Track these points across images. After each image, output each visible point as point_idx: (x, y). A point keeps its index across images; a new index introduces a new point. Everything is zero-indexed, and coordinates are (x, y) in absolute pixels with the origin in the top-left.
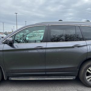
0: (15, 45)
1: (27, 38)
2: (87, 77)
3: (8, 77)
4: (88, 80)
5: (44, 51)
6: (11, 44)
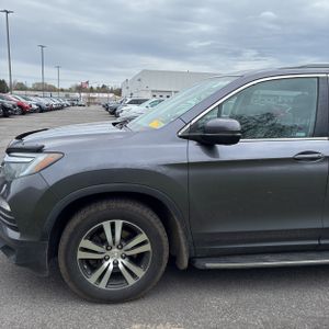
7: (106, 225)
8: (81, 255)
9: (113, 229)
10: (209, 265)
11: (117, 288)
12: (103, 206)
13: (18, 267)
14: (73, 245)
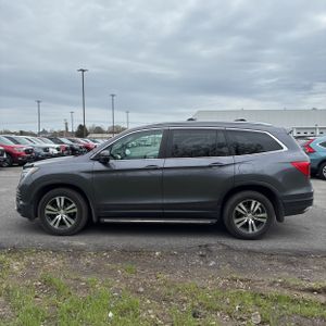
0: (111, 161)
1: (128, 152)
2: (236, 221)
3: (99, 218)
4: (239, 226)
5: (159, 173)
6: (105, 161)
7: (57, 199)
8: (47, 212)
9: (60, 201)
10: (106, 220)
11: (62, 229)
12: (56, 191)
13: (19, 215)
14: (44, 208)
